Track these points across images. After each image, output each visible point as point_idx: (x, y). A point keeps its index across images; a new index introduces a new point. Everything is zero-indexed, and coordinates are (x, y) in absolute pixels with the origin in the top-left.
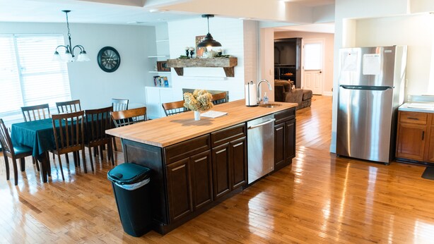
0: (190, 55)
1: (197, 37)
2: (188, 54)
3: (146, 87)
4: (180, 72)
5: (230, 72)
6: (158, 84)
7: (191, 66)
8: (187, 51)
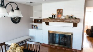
0: (53, 17)
1: (57, 10)
2: (52, 17)
3: (29, 29)
4: (47, 24)
5: (75, 25)
6: (33, 28)
7: (56, 22)
8: (52, 15)
